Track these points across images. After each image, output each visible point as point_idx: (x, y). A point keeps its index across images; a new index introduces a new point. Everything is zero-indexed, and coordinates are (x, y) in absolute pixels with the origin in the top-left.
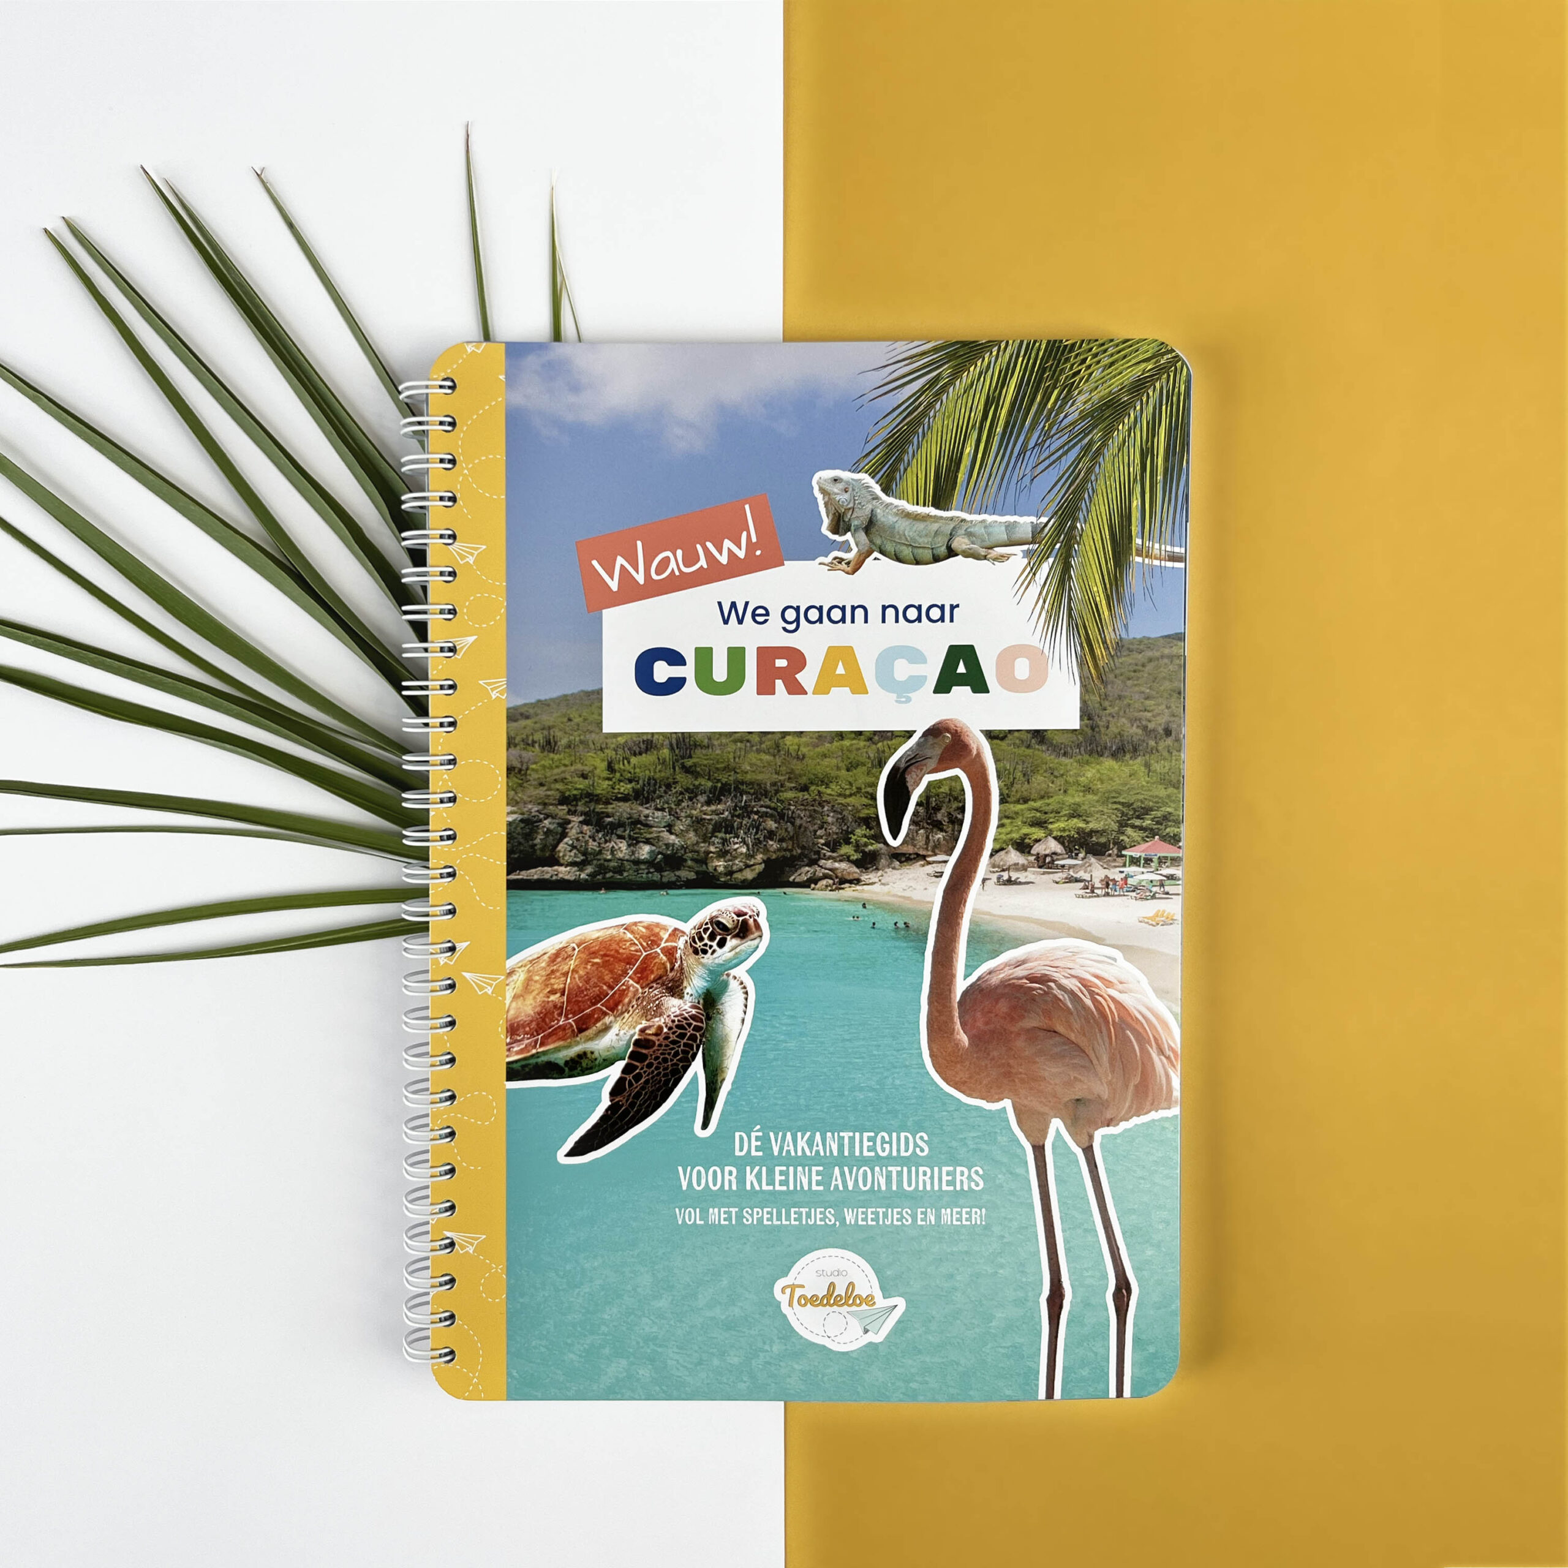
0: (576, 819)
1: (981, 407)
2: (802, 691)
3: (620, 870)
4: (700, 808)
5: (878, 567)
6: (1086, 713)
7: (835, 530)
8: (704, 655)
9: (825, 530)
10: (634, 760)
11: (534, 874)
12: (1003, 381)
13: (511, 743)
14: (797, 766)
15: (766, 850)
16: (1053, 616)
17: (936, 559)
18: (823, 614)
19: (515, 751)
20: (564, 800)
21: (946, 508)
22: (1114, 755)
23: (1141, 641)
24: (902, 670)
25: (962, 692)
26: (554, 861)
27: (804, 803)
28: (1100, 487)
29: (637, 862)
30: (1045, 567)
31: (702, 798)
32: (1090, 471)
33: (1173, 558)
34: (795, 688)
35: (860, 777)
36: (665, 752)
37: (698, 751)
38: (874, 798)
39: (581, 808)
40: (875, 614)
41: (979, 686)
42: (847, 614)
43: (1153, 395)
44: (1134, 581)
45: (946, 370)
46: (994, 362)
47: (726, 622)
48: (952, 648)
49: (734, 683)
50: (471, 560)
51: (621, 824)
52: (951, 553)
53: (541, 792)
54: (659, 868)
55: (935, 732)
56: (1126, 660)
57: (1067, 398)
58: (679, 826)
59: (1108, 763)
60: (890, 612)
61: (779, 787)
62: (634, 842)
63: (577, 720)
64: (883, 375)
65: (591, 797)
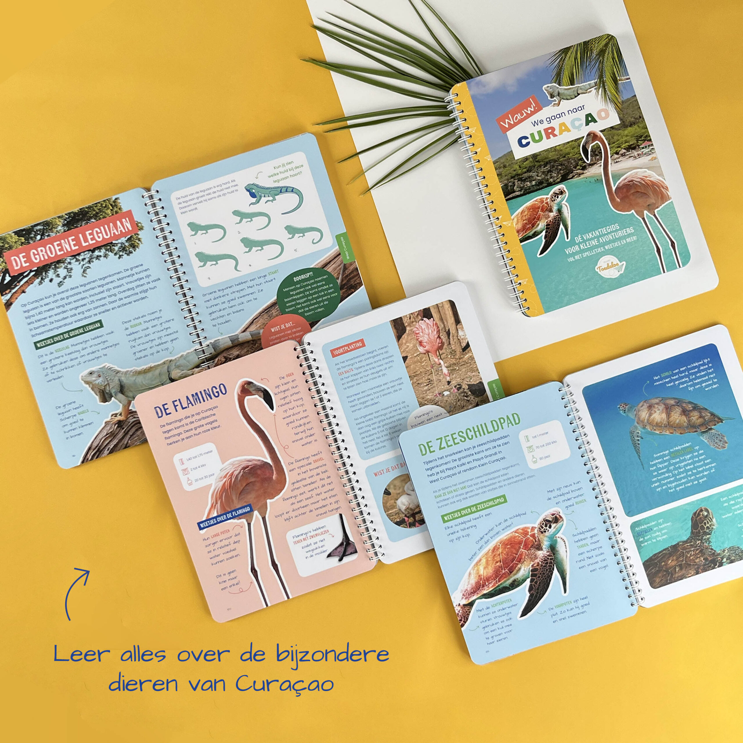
0: (516, 181)
1: (574, 60)
2: (557, 136)
3: (530, 189)
4: (543, 169)
5: (563, 102)
6: (621, 119)
7: (552, 98)
8: (532, 135)
9: (549, 98)
10: (524, 163)
11: (511, 196)
12: (576, 54)
13: (496, 169)
14: (561, 152)
15: (561, 174)
16: (606, 100)
17: (576, 97)
18: (555, 117)
19: (497, 171)
20: (512, 178)
21: (574, 85)
22: (630, 126)
23: (627, 100)
24: (577, 123)
25: (591, 124)
26: (514, 192)
27: (565, 160)
28: (606, 69)
29: (533, 186)
30: (600, 91)
31: (543, 167)
32: (602, 66)
33: (627, 79)
34: (555, 135)
35: (576, 150)
36: (531, 159)
37: (538, 157)
38: (580, 154)
39: (516, 178)
40: (567, 113)
41: (595, 121)
42: (560, 115)
43: (610, 46)
44: (621, 87)
45: (563, 55)
46: (572, 51)
47: (534, 126)
48: (586, 115)
49: (541, 139)
50: (474, 132)
51: (526, 179)
52: (579, 94)
53: (506, 177)
54: (538, 185)
55: (589, 135)
56: (626, 105)
57: (592, 53)
58: (540, 175)
59: (629, 128)
60: (570, 112)
61: (558, 158)
62: (531, 182)
63: (509, 159)
64: (550, 61)
65: (518, 175)
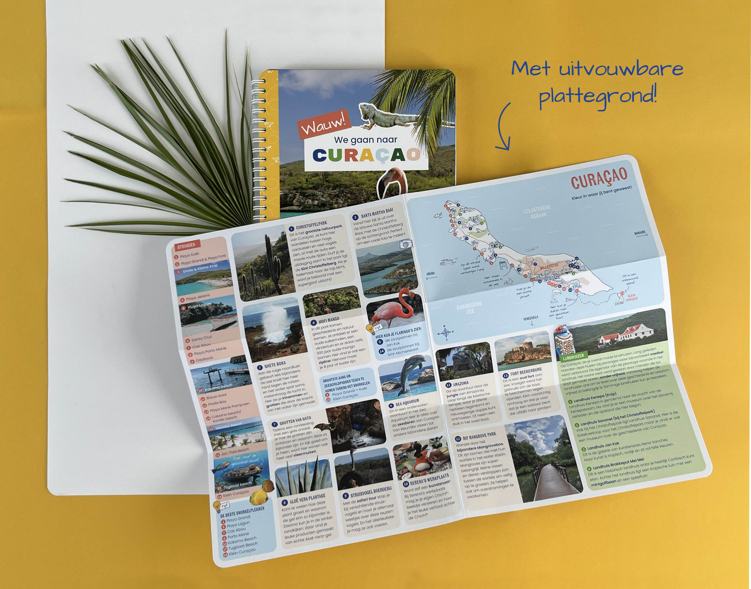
0: (298, 194)
1: (402, 86)
2: (357, 160)
3: (310, 207)
4: (330, 191)
5: (376, 128)
6: (430, 166)
7: (365, 118)
8: (331, 151)
9: (362, 118)
10: (313, 179)
11: (287, 208)
12: (407, 80)
13: (281, 174)
14: (356, 180)
16: (421, 141)
17: (391, 126)
18: (362, 140)
19: (281, 176)
20: (295, 189)
21: (393, 113)
22: (437, 177)
23: (444, 147)
24: (383, 155)
25: (398, 161)
26: (292, 205)
27: (358, 190)
28: (433, 107)
29: (314, 205)
30: (419, 128)
31: (331, 189)
32: (430, 103)
33: (452, 125)
34: (355, 160)
35: (372, 183)
36: (321, 177)
37: (330, 176)
39: (299, 191)
40: (375, 140)
41: (403, 159)
42: (368, 140)
43: (446, 83)
44: (442, 132)
45: (393, 77)
46: (405, 75)
47: (337, 142)
48: (395, 149)
49: (339, 158)
50: (270, 126)
51: (310, 195)
52: (395, 124)
53: (289, 187)
54: (320, 207)
55: (391, 171)
56: (440, 152)
57: (424, 84)
59: (436, 179)
60: (379, 140)
61: (351, 185)
63: (298, 168)
64: (376, 78)
65: (302, 188)
